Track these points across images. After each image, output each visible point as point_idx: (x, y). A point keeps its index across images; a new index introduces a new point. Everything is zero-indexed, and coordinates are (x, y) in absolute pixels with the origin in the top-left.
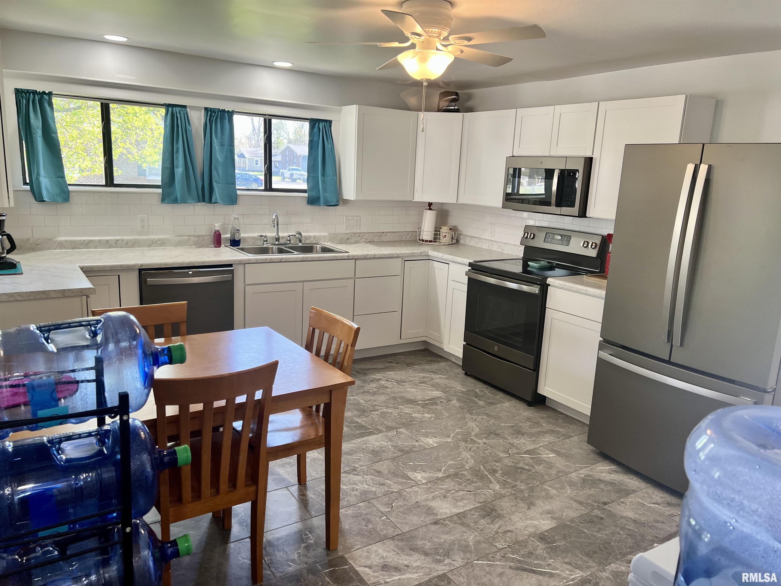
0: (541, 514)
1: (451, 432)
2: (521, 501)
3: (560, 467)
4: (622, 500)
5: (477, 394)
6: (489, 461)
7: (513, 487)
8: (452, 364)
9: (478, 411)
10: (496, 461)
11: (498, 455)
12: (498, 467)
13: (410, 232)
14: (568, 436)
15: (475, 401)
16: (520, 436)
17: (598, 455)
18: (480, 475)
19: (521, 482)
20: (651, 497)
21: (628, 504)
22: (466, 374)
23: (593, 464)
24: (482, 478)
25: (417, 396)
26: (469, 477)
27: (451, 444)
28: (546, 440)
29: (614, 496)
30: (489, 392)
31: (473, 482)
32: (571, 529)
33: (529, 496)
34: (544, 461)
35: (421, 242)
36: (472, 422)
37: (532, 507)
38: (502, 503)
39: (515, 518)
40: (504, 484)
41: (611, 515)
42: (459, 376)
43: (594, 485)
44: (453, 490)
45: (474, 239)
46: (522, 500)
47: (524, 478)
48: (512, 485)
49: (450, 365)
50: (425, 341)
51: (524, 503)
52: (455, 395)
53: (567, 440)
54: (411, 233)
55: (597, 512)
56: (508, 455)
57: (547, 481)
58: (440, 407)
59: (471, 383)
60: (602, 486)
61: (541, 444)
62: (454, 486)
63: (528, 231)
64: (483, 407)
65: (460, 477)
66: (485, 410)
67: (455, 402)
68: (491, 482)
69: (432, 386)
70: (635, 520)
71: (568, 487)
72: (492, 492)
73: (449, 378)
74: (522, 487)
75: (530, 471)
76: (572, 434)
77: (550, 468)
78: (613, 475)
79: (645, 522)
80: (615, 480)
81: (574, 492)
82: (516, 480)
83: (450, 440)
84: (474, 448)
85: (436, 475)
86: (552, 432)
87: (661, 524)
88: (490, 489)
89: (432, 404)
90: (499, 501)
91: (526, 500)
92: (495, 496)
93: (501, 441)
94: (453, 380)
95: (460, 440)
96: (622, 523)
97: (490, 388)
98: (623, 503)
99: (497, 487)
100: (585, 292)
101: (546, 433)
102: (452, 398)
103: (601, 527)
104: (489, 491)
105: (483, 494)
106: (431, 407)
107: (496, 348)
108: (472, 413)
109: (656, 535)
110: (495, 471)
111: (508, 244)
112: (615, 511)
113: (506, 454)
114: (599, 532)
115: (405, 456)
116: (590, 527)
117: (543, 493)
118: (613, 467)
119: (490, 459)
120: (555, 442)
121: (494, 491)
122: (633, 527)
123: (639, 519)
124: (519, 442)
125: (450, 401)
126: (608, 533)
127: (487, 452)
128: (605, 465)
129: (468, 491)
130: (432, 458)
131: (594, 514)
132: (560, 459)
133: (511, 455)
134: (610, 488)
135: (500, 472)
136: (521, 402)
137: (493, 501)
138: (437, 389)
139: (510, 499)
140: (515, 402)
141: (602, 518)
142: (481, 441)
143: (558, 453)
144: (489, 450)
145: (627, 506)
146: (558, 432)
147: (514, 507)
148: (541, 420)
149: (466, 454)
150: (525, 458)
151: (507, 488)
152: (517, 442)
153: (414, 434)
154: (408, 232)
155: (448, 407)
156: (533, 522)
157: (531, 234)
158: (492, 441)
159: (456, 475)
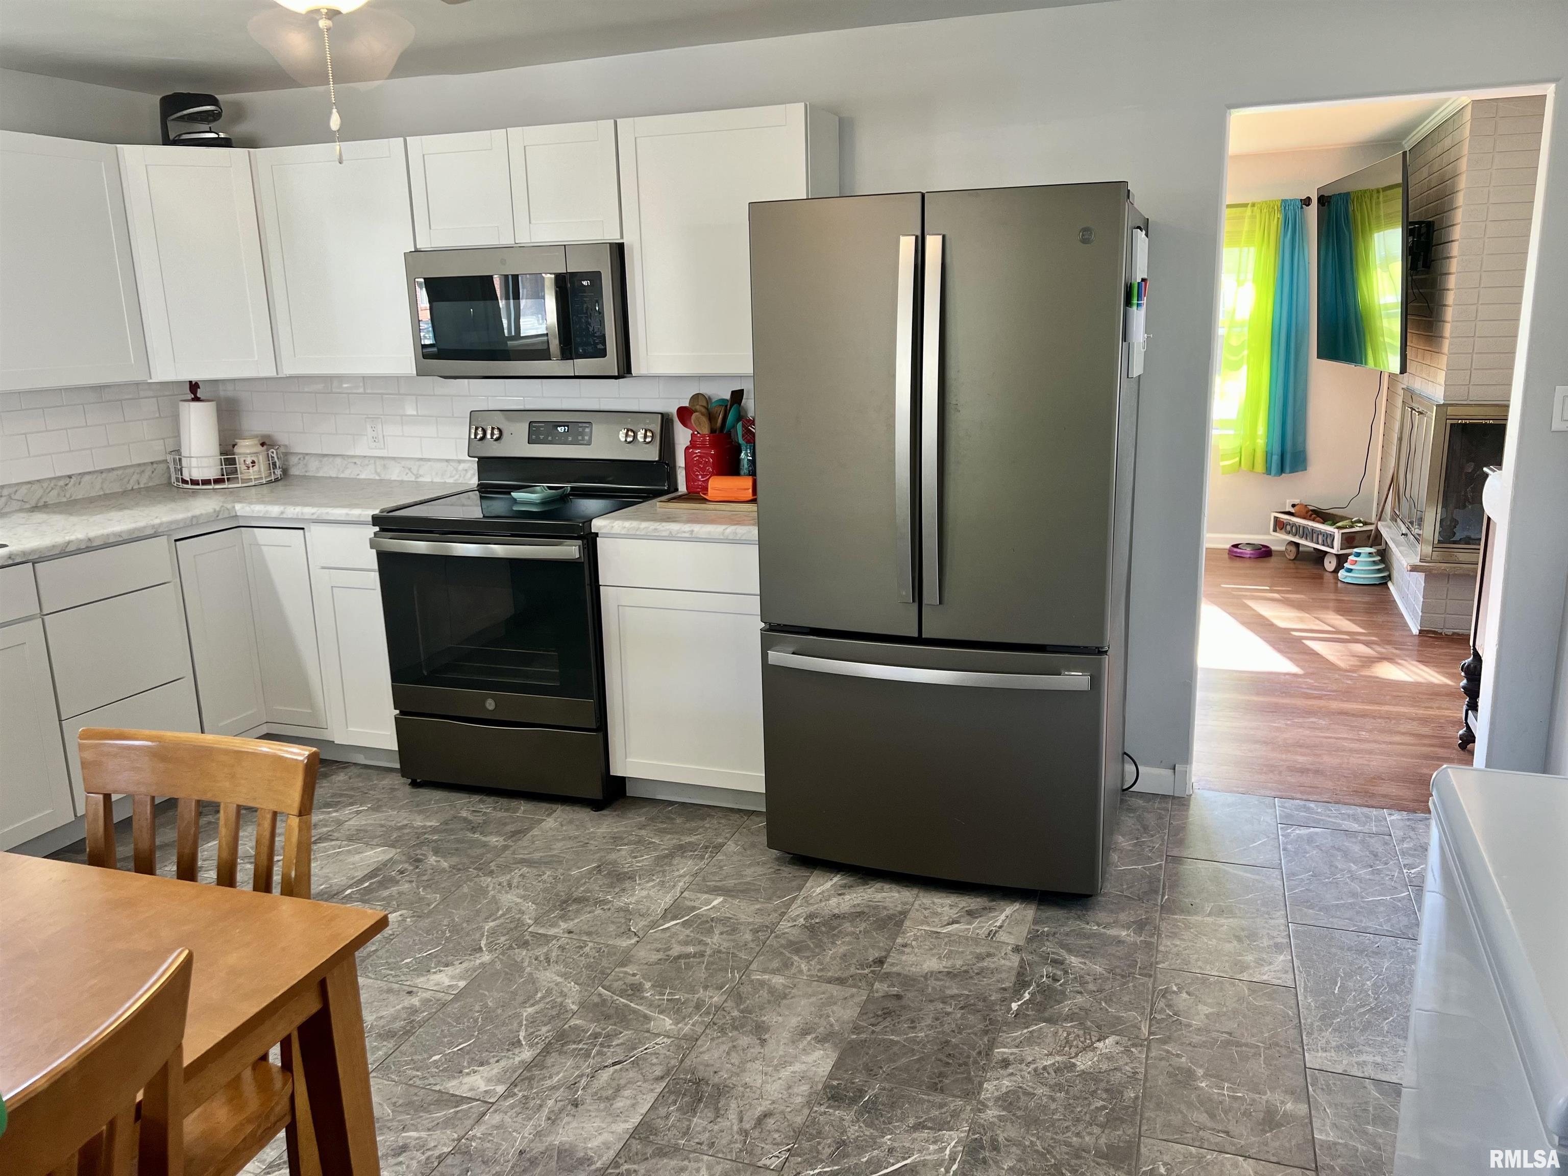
0: (793, 1042)
1: (478, 936)
2: (735, 1033)
3: (751, 920)
4: (899, 940)
5: (470, 822)
6: (609, 971)
7: (698, 1007)
8: (361, 771)
9: (500, 860)
10: (623, 964)
11: (615, 947)
12: (634, 975)
13: (144, 464)
14: (714, 847)
15: (477, 840)
16: (627, 884)
17: (794, 864)
18: (612, 1011)
19: (706, 988)
20: (936, 914)
21: (914, 943)
22: (414, 784)
23: (800, 888)
24: (622, 1017)
25: (330, 879)
26: (593, 1028)
27: (498, 966)
28: (682, 872)
29: (882, 940)
30: (495, 808)
31: (608, 1036)
32: (869, 1048)
33: (742, 1012)
34: (712, 919)
35: (189, 486)
36: (507, 893)
37: (766, 1036)
38: (706, 1057)
39: (753, 1076)
40: (676, 1009)
41: (908, 981)
42: (399, 794)
43: (836, 932)
44: (581, 1076)
45: (331, 459)
46: (735, 1028)
47: (704, 976)
48: (693, 1004)
49: (359, 776)
50: (268, 734)
51: (743, 1033)
52: (422, 843)
53: (720, 857)
54: (149, 469)
55: (881, 988)
56: (636, 939)
57: (751, 963)
58: (407, 886)
59: (437, 802)
60: (848, 927)
61: (681, 884)
62: (578, 1067)
63: (483, 424)
64: (506, 848)
65: (573, 1037)
66: (513, 853)
67: (432, 859)
68: (647, 1018)
69: (350, 839)
70: (949, 973)
71: (796, 958)
72: (669, 1041)
73: (380, 806)
74: (716, 999)
75: (702, 954)
76: (720, 840)
77: (733, 930)
78: (847, 897)
79: (965, 968)
80: (858, 905)
81: (813, 963)
82: (692, 990)
83: (486, 957)
84: (554, 954)
85: (517, 1059)
86: (681, 849)
87: (989, 959)
88: (658, 1035)
89: (383, 884)
90: (693, 1055)
91: (743, 1026)
92: (679, 1047)
93: (598, 911)
94: (393, 809)
95: (511, 947)
96: (933, 988)
97: (490, 800)
98: (905, 946)
99: (667, 1024)
100: (687, 535)
101: (671, 856)
102: (418, 852)
103: (912, 1015)
104: (658, 1040)
105: (651, 1054)
106: (386, 893)
107: (490, 704)
108: (492, 872)
109: (1000, 985)
110: (635, 990)
111: (429, 460)
112: (907, 969)
113: (629, 938)
114: (914, 1028)
115: (408, 1044)
116: (894, 1025)
117: (764, 993)
118: (837, 879)
119: (605, 963)
120: (701, 869)
121: (669, 1037)
122: (957, 988)
123: (953, 966)
124: (635, 898)
125: (418, 860)
126: (929, 1022)
127: (587, 949)
128: (821, 880)
129: (614, 1064)
130: (476, 1021)
131: (880, 994)
132: (736, 902)
133: (641, 934)
134: (864, 925)
135: (648, 985)
136: (576, 808)
137: (682, 1061)
138: (367, 844)
139: (713, 1039)
140: (563, 811)
141: (898, 997)
142: (556, 930)
143: (726, 892)
144: (590, 944)
145: (916, 950)
146: (692, 846)
147: (733, 1054)
148: (643, 832)
149: (549, 977)
150: (673, 930)
151: (690, 1016)
152: (633, 900)
153: (391, 979)
154: (139, 465)
155: (425, 878)
156: (792, 1069)
157: (493, 429)
158: (582, 919)
159: (562, 1038)
